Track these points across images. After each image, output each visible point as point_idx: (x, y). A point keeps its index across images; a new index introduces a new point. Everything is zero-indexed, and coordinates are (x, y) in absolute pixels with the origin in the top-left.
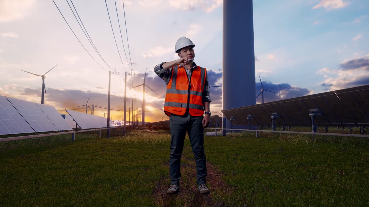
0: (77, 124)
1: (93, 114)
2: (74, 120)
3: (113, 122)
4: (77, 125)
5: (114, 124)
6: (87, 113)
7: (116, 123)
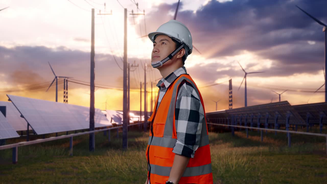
0: (29, 125)
1: (67, 101)
2: (22, 116)
3: (104, 117)
4: (30, 127)
5: (107, 120)
6: (57, 101)
7: (112, 119)
